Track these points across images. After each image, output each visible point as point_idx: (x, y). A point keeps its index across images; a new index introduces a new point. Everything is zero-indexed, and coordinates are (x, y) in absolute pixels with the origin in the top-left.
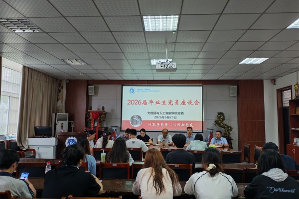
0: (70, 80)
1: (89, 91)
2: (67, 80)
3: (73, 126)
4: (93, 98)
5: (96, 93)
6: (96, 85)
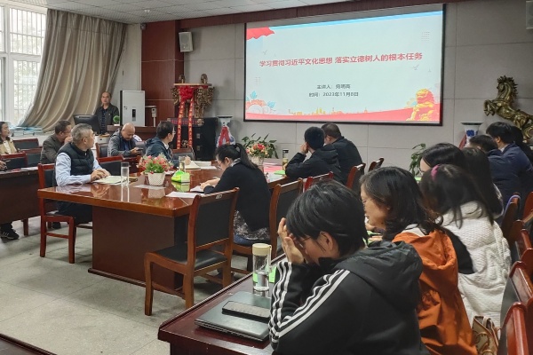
0: (146, 24)
1: (181, 44)
2: (143, 24)
3: (154, 115)
4: (192, 57)
5: (196, 45)
6: (195, 30)
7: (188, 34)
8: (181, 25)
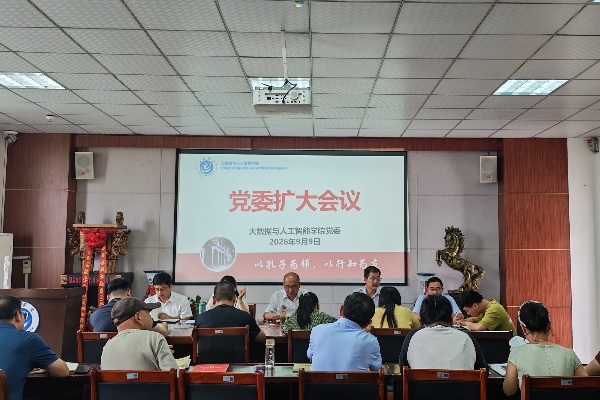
1: (78, 168)
3: (27, 270)
5: (99, 173)
7: (89, 154)
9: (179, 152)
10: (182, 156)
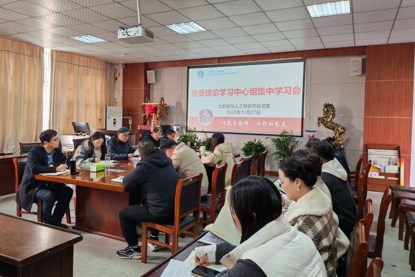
0: (126, 64)
1: (148, 78)
5: (158, 80)
6: (157, 70)
7: (153, 72)
8: (148, 66)
9: (189, 68)
10: (190, 70)
